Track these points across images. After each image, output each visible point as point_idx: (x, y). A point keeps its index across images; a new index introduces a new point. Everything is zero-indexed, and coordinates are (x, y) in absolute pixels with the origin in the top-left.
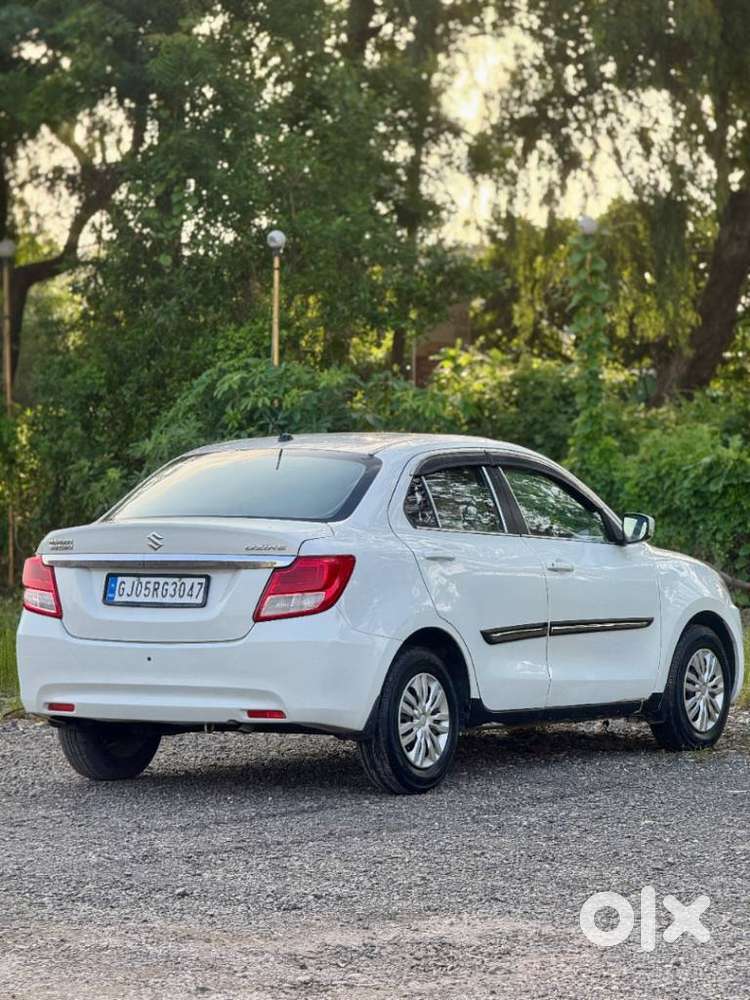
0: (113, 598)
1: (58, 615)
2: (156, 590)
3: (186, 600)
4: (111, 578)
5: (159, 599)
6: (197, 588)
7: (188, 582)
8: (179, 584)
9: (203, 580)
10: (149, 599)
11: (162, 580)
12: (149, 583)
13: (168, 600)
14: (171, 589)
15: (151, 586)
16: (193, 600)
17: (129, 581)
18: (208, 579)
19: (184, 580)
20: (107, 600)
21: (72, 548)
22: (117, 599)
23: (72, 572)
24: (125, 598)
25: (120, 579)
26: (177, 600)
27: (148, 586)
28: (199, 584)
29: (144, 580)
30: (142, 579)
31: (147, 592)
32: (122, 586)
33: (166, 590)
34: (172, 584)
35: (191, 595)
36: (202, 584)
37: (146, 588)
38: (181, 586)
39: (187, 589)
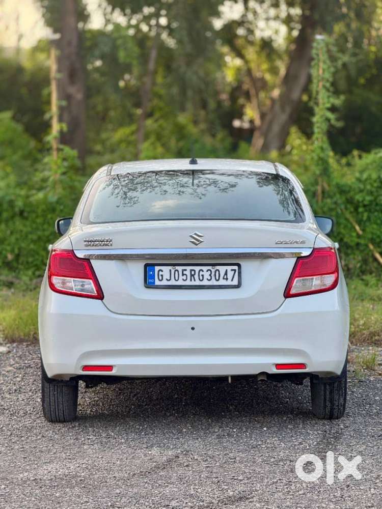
0: (154, 283)
1: (100, 296)
2: (192, 275)
3: (222, 282)
4: (149, 268)
5: (198, 283)
6: (230, 274)
7: (222, 269)
8: (213, 271)
9: (236, 268)
10: (188, 283)
11: (197, 269)
12: (186, 270)
13: (205, 283)
14: (207, 275)
15: (188, 273)
16: (229, 283)
17: (166, 269)
18: (239, 265)
19: (218, 267)
20: (149, 283)
21: (111, 245)
22: (157, 283)
23: (112, 263)
24: (165, 283)
25: (157, 268)
26: (214, 282)
27: (185, 272)
28: (232, 270)
29: (180, 268)
30: (177, 268)
31: (184, 277)
32: (161, 273)
33: (203, 276)
34: (207, 271)
35: (227, 279)
36: (235, 270)
37: (183, 275)
38: (215, 272)
39: (222, 274)
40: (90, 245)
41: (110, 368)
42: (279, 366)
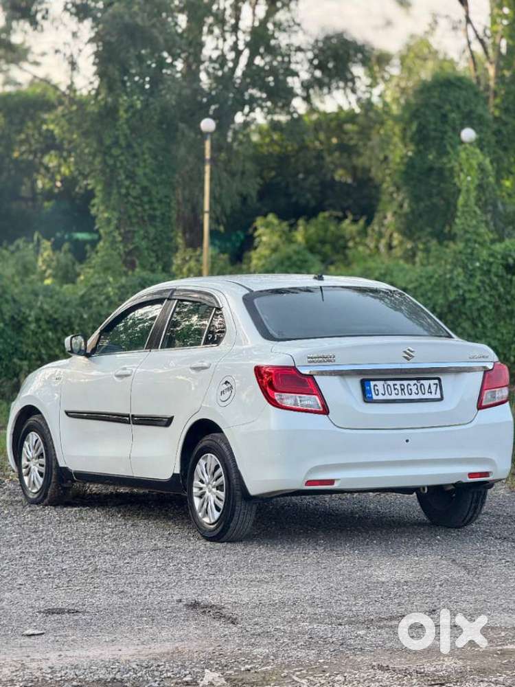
0: (372, 397)
1: (325, 411)
2: (402, 390)
3: (427, 396)
4: (364, 384)
5: (407, 397)
6: (433, 388)
7: (426, 383)
8: (419, 385)
9: (436, 381)
10: (400, 397)
11: (405, 383)
12: (396, 385)
13: (414, 397)
14: (414, 389)
15: (398, 387)
16: (433, 396)
17: (380, 384)
18: (439, 379)
19: (422, 382)
20: (367, 398)
21: (334, 361)
22: (375, 397)
23: (336, 379)
24: (380, 397)
25: (372, 383)
26: (420, 396)
27: (396, 387)
28: (434, 384)
29: (391, 383)
30: (389, 382)
31: (396, 392)
32: (376, 388)
33: (411, 389)
34: (414, 385)
35: (431, 393)
36: (437, 384)
37: (395, 389)
38: (421, 387)
39: (427, 387)
40: (313, 362)
41: (331, 482)
42: (471, 475)
